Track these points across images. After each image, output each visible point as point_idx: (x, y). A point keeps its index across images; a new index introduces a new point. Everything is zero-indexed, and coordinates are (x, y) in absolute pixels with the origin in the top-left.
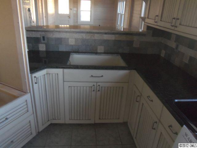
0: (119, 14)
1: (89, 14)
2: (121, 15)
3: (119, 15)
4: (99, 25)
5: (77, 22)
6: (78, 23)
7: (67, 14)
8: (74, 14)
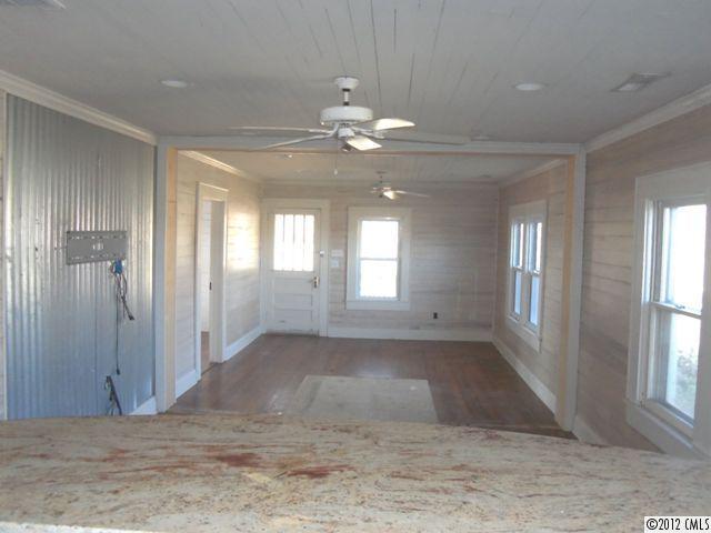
0: (515, 271)
1: (391, 270)
2: (529, 278)
3: (519, 275)
4: (435, 316)
5: (345, 301)
6: (350, 306)
7: (306, 269)
8: (333, 270)
